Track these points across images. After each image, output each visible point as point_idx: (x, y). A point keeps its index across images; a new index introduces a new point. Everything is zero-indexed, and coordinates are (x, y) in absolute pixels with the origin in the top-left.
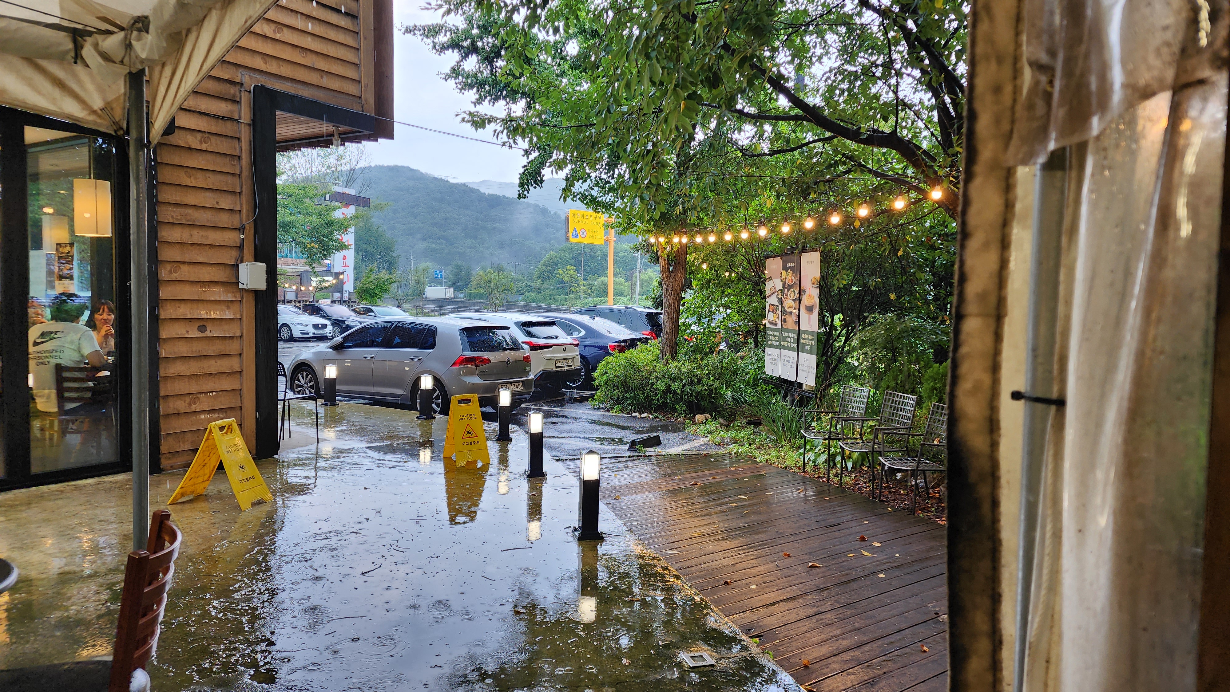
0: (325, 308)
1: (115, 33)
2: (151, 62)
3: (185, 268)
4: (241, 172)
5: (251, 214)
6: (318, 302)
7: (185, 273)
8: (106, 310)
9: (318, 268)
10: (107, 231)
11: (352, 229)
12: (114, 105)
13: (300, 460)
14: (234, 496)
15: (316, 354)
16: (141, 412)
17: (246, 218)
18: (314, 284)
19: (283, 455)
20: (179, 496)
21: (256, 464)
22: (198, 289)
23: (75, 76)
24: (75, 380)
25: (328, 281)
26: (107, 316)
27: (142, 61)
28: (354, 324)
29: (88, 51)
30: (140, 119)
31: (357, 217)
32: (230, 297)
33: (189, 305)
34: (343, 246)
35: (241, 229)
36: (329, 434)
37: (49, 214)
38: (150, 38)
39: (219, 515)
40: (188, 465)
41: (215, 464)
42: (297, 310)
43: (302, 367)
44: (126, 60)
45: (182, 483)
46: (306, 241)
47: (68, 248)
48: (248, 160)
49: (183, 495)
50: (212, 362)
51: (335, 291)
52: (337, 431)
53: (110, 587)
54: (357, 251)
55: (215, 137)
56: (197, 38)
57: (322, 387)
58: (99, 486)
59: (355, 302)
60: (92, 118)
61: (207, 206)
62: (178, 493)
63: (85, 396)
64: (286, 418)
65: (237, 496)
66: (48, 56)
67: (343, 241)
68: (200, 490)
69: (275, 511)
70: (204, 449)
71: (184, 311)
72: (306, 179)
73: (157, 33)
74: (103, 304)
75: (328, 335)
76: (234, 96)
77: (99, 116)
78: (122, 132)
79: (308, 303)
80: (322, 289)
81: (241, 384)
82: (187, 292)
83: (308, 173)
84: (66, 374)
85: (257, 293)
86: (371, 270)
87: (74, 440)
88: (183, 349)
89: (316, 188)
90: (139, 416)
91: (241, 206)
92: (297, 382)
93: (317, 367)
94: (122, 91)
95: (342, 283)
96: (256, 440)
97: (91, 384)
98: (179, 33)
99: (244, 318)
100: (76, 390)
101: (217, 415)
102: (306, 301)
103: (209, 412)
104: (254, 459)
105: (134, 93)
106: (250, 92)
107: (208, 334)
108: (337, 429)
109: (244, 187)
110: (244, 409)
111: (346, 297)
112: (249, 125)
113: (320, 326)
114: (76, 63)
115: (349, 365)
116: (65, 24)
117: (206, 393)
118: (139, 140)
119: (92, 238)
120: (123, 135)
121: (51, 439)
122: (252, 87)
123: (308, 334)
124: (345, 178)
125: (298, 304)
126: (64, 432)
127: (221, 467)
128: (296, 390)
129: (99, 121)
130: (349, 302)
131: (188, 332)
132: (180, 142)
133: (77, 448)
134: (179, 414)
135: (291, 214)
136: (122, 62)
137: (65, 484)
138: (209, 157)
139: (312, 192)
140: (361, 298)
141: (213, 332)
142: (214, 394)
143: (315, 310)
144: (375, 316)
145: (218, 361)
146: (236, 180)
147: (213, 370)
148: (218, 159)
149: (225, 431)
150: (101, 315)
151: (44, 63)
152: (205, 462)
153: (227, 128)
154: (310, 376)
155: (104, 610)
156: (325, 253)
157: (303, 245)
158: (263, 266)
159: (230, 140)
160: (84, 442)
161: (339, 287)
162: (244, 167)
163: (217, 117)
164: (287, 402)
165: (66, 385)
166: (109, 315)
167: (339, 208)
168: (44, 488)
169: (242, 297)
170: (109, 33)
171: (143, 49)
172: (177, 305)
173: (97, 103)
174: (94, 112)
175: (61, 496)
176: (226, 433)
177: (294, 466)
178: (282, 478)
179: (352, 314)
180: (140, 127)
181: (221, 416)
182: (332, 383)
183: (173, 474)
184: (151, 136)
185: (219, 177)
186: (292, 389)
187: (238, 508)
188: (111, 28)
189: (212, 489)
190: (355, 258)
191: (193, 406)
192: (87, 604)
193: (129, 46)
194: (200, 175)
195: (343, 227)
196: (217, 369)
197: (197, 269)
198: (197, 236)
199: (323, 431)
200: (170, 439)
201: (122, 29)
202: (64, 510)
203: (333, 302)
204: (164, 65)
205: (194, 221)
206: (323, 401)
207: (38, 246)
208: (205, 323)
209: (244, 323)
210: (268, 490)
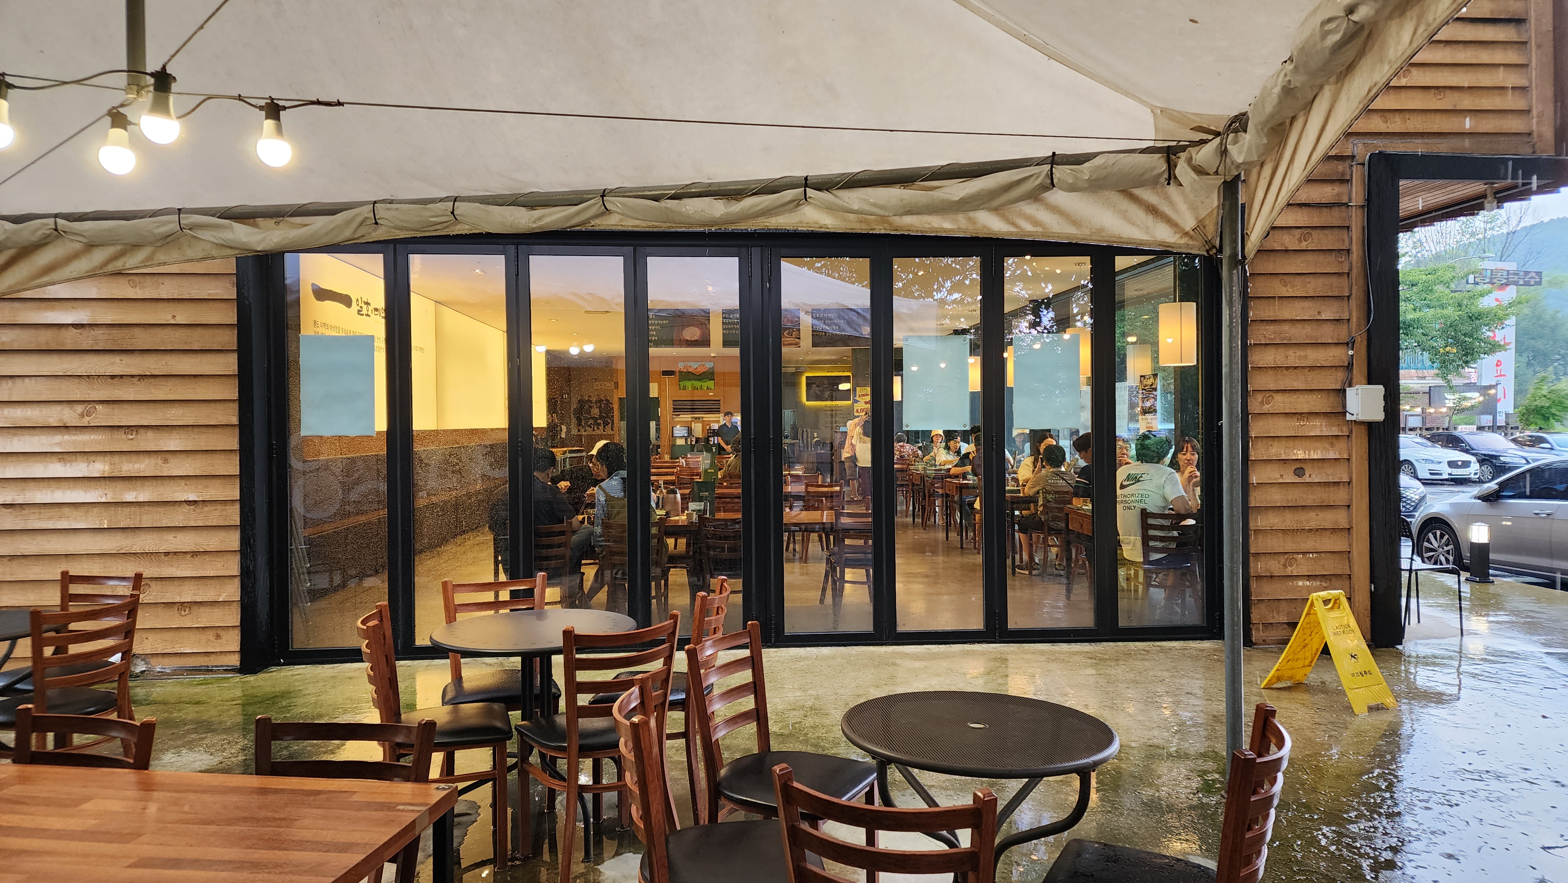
0: (1469, 439)
1: (1211, 140)
2: (1248, 165)
3: (1278, 398)
4: (1351, 269)
5: (1363, 322)
6: (1455, 429)
7: (1280, 403)
8: (1190, 449)
9: (1456, 381)
10: (1191, 360)
11: (1512, 321)
12: (1207, 222)
13: (1435, 657)
14: (1343, 693)
15: (1452, 505)
16: (1233, 574)
17: (1357, 329)
18: (1450, 404)
19: (1410, 645)
20: (1274, 680)
21: (1372, 654)
22: (1294, 423)
23: (1168, 198)
24: (1161, 528)
25: (1471, 398)
26: (1191, 457)
27: (1238, 166)
28: (1517, 460)
29: (1182, 170)
30: (1234, 232)
31: (1519, 303)
32: (1335, 431)
33: (1284, 442)
34: (1494, 347)
35: (1350, 344)
36: (1477, 623)
37: (1132, 343)
38: (1247, 138)
39: (1324, 713)
40: (1285, 642)
41: (1317, 646)
42: (1424, 441)
43: (1435, 523)
44: (1220, 170)
45: (1278, 664)
46: (1439, 343)
47: (1152, 380)
48: (1361, 252)
49: (1279, 679)
50: (1312, 514)
51: (1483, 413)
52: (1492, 622)
53: (1203, 773)
54: (1519, 351)
55: (1318, 231)
56: (1305, 124)
57: (1466, 554)
58: (1186, 652)
59: (1517, 428)
60: (1184, 241)
61: (1305, 318)
62: (1273, 676)
63: (1171, 547)
64: (1413, 593)
65: (1348, 692)
66: (1141, 184)
67: (1497, 339)
68: (1299, 676)
69: (1400, 723)
70: (1305, 625)
71: (1277, 451)
72: (1438, 257)
73: (1257, 131)
74: (1188, 442)
75: (1472, 476)
76: (1343, 174)
77: (1191, 237)
78: (1214, 251)
79: (1441, 431)
80: (1463, 410)
81: (1350, 545)
82: (1282, 427)
83: (1441, 248)
84: (1151, 521)
85: (1370, 426)
86: (1543, 379)
87: (1158, 595)
88: (1276, 497)
89: (1454, 268)
90: (1231, 579)
91: (1350, 314)
92: (1426, 544)
93: (1456, 524)
94: (1216, 203)
95: (1495, 400)
96: (1371, 620)
97: (1175, 534)
98: (1282, 124)
99: (1354, 459)
100: (1162, 539)
101: (1318, 583)
102: (1438, 429)
103: (1309, 577)
104: (1369, 646)
105: (1227, 203)
106: (1363, 164)
107: (1306, 479)
108: (1491, 619)
109: (1354, 288)
110: (1354, 578)
111: (1501, 421)
112: (1363, 207)
113: (1460, 463)
114: (1169, 184)
115: (1509, 523)
116: (1159, 144)
117: (1304, 553)
118: (1234, 255)
119: (1175, 367)
120: (1216, 254)
121: (1136, 591)
122: (1368, 157)
123: (1441, 474)
124: (1499, 247)
125: (1425, 433)
126: (1148, 585)
127: (1326, 651)
128: (1426, 555)
129: (1191, 243)
130: (1506, 428)
131: (1282, 476)
132: (1275, 245)
133: (1162, 604)
134: (1271, 577)
135: (1415, 310)
136: (1216, 173)
137: (1151, 643)
138: (1310, 257)
139: (1449, 275)
140: (1528, 423)
141: (1313, 476)
142: (1315, 555)
143: (1453, 441)
144: (1552, 449)
145: (1319, 513)
146: (1344, 281)
147: (1313, 525)
148: (1321, 258)
149: (1330, 606)
150: (1184, 454)
151: (1137, 192)
152: (1306, 642)
153: (1333, 217)
154: (1447, 536)
155: (1195, 802)
156: (1468, 359)
157: (1434, 351)
158: (1380, 390)
159: (1336, 231)
160: (1168, 598)
161: (1489, 407)
162: (1354, 263)
163: (1319, 206)
164: (1413, 574)
165: (1152, 532)
166: (1193, 454)
167: (1490, 292)
168: (1132, 645)
169: (1351, 432)
170: (1203, 142)
171: (1240, 153)
172: (1270, 443)
173: (1189, 223)
174: (1186, 234)
175: (1147, 657)
176: (1332, 608)
177: (1427, 664)
178: (1407, 677)
179: (1512, 445)
180: (1235, 241)
181: (1324, 584)
182: (1481, 551)
183: (1266, 650)
184: (1246, 250)
185: (1321, 281)
186: (1420, 555)
187: (1349, 709)
188: (1205, 136)
189: (1313, 677)
190: (1517, 361)
191: (1290, 569)
192: (1178, 789)
193: (1223, 152)
194: (1298, 280)
195: (1496, 318)
196: (1318, 523)
197: (1293, 398)
198: (1293, 357)
199: (1468, 619)
200: (1262, 606)
201: (1217, 134)
202: (1151, 673)
203: (1481, 428)
204: (1262, 165)
205: (1290, 339)
206: (1468, 575)
207: (1123, 378)
208: (1302, 465)
209: (1354, 466)
210: (1390, 693)
